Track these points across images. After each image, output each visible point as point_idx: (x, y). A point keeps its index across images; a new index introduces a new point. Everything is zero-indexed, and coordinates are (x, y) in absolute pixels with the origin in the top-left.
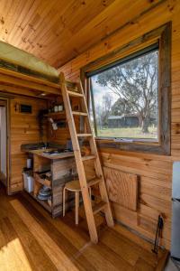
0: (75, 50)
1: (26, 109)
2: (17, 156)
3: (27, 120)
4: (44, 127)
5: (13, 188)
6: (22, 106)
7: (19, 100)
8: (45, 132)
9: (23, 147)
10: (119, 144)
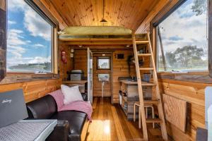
0: (146, 11)
1: (121, 57)
2: (116, 83)
3: (122, 63)
4: (131, 67)
5: (114, 101)
6: (118, 55)
7: (117, 52)
8: (132, 70)
9: (119, 78)
10: (174, 75)
